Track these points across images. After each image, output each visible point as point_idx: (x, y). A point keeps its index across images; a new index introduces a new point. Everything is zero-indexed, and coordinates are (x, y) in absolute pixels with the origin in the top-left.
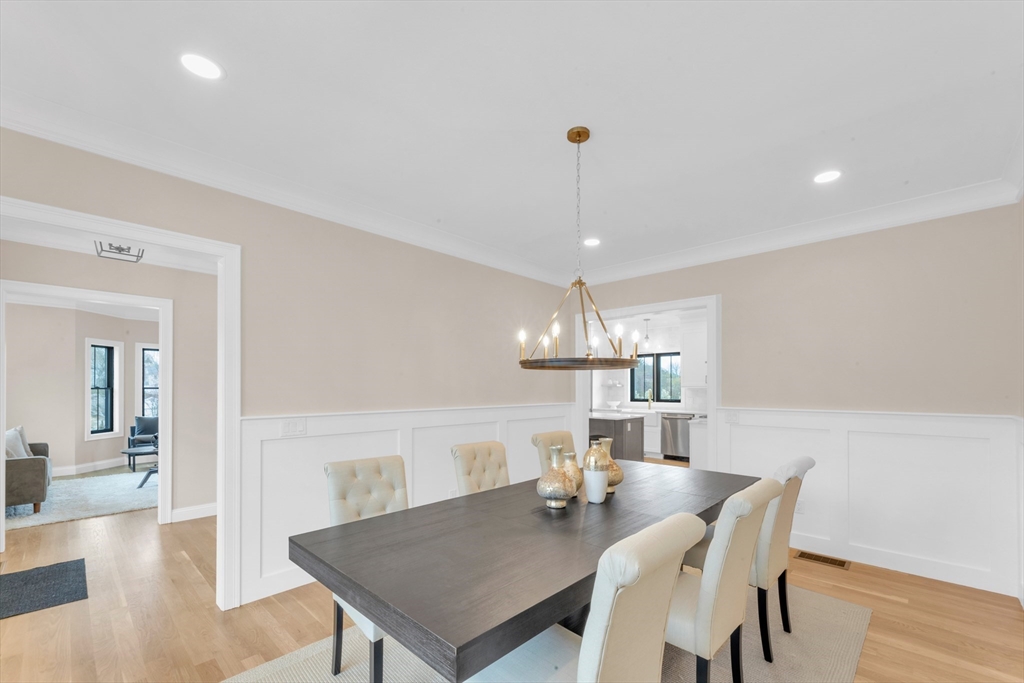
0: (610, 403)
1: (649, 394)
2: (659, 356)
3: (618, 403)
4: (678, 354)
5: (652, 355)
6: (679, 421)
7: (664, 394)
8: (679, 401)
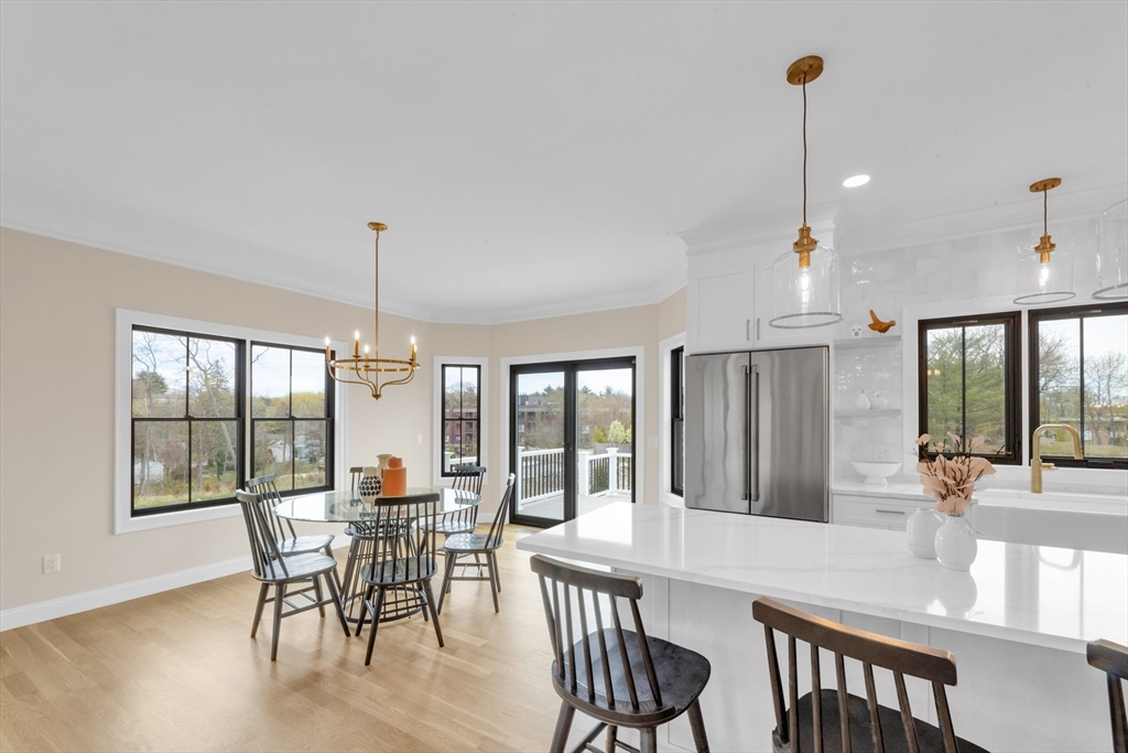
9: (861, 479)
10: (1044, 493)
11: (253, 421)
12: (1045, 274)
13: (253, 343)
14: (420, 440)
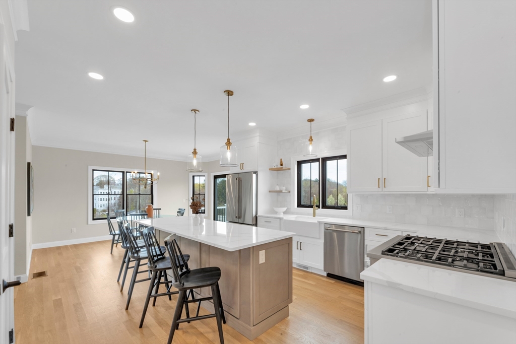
0: (276, 209)
1: (315, 199)
2: (325, 160)
3: (285, 209)
4: (344, 157)
5: (317, 160)
6: (346, 234)
7: (330, 200)
8: (345, 208)
9: (276, 213)
10: (316, 217)
11: (127, 195)
12: (311, 148)
13: (127, 172)
14: (184, 201)
